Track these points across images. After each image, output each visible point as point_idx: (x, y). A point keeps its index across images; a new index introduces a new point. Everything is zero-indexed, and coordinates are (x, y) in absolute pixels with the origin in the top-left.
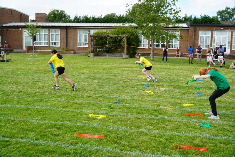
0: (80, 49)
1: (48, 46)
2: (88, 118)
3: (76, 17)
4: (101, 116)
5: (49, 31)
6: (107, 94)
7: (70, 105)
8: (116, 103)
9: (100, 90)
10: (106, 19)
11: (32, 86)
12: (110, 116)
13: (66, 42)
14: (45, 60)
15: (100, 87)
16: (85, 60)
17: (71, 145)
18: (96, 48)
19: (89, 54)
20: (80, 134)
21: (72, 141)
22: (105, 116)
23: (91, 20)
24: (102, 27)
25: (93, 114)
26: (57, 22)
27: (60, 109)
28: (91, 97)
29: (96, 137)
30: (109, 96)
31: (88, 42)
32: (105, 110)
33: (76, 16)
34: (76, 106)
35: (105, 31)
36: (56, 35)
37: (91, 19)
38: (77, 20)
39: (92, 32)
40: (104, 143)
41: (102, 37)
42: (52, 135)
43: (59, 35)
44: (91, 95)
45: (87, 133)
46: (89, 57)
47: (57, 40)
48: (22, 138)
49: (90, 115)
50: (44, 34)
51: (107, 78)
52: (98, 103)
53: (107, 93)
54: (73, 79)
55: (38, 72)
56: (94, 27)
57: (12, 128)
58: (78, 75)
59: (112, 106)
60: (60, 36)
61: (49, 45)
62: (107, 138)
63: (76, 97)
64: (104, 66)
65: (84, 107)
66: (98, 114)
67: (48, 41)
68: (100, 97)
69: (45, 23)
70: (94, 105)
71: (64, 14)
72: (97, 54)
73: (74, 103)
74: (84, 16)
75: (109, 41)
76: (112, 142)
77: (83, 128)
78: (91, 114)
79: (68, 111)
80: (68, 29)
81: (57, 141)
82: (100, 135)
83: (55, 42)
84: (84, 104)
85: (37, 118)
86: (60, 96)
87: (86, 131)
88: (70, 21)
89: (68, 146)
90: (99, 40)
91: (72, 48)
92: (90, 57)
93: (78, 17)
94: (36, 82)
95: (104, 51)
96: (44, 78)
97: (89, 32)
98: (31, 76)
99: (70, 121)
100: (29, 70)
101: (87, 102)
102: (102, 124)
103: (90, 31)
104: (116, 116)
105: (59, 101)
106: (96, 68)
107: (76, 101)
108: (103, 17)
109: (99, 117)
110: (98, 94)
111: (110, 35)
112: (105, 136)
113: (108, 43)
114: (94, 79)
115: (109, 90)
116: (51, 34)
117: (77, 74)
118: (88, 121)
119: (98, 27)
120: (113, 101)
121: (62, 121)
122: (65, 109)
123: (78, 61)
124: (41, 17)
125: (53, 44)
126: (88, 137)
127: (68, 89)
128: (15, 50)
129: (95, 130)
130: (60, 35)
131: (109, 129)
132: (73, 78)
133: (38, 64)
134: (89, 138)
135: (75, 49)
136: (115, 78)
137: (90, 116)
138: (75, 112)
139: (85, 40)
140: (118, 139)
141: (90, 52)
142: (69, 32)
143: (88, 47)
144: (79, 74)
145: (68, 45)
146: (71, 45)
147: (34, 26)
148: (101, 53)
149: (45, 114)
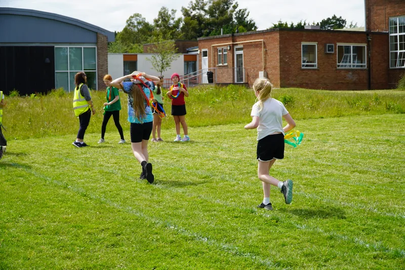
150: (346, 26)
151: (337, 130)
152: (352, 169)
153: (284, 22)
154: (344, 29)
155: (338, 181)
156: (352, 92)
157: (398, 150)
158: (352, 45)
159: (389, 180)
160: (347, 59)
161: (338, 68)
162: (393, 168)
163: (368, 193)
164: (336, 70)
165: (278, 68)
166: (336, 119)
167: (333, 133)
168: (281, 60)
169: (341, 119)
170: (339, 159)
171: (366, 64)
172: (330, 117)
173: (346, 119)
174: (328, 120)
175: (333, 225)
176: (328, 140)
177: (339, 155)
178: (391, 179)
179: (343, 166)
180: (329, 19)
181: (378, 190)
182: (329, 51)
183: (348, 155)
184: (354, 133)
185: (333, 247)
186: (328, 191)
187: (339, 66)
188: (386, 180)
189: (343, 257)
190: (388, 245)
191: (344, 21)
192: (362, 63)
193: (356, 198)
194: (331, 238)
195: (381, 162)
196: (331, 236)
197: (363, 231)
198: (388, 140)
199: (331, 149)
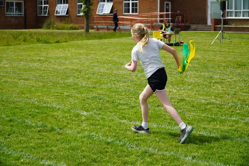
11: (204, 91)
55: (223, 65)
94: (215, 83)
96: (231, 76)
98: (209, 71)
100: (208, 61)
128: (193, 26)
133: (227, 50)
151: (7, 54)
152: (20, 78)
155: (11, 85)
156: (14, 30)
157: (46, 66)
158: (14, 2)
159: (42, 84)
160: (11, 10)
161: (6, 15)
162: (44, 76)
163: (30, 92)
164: (5, 17)
166: (6, 47)
167: (5, 56)
169: (9, 47)
170: (10, 72)
171: (23, 13)
172: (3, 46)
173: (12, 47)
175: (11, 113)
176: (3, 60)
177: (10, 69)
178: (44, 83)
179: (13, 76)
181: (36, 90)
182: (1, 5)
183: (16, 69)
184: (18, 55)
185: (12, 126)
186: (6, 92)
187: (6, 14)
188: (41, 84)
189: (20, 132)
190: (46, 124)
192: (21, 12)
193: (23, 95)
194: (11, 121)
195: (36, 73)
196: (10, 119)
197: (30, 115)
198: (39, 60)
199: (5, 66)
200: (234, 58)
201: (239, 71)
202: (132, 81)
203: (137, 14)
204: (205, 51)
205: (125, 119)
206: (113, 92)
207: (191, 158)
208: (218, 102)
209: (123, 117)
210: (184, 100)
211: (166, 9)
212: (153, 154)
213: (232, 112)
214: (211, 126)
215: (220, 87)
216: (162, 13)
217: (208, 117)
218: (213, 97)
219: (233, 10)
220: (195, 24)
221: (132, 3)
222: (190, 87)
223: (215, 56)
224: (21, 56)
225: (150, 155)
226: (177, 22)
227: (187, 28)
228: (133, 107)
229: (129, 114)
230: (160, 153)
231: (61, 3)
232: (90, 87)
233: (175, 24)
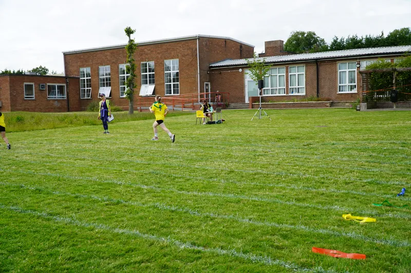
0: (343, 96)
1: (285, 95)
2: (340, 220)
3: (335, 41)
4: (366, 219)
5: (287, 69)
6: (384, 179)
7: (310, 197)
8: (399, 195)
9: (370, 170)
10: (392, 40)
11: (251, 163)
12: (383, 220)
13: (316, 86)
14: (278, 119)
15: (371, 166)
16: (350, 117)
17: (302, 267)
18: (372, 94)
19: (358, 106)
20: (321, 249)
21: (305, 260)
22: (374, 220)
23: (362, 44)
24: (384, 54)
25: (350, 215)
26: (301, 53)
27: (291, 203)
28: (352, 183)
29: (349, 256)
30: (387, 182)
31: (356, 84)
32: (375, 208)
33: (335, 39)
34: (322, 199)
35: (390, 61)
36: (299, 75)
37: (364, 41)
38: (337, 46)
39: (364, 65)
40: (365, 268)
41: (384, 73)
42: (272, 246)
43: (304, 75)
44: (352, 179)
45: (334, 249)
46: (357, 110)
47: (300, 84)
48: (222, 249)
49: (345, 216)
50: (279, 76)
51: (388, 149)
52: (364, 194)
53: (383, 177)
54: (322, 151)
55: (265, 139)
56: (368, 55)
57: (209, 231)
58: (333, 144)
59: (391, 202)
60: (306, 77)
61: (287, 93)
62: (372, 259)
63: (323, 183)
64: (386, 126)
65: (336, 200)
66: (361, 215)
67: (285, 87)
68: (370, 183)
69: (279, 57)
70: (355, 197)
71: (314, 38)
72: (373, 104)
73: (318, 193)
74: (351, 37)
75: (396, 80)
76: (380, 268)
77: (328, 238)
78: (347, 214)
79: (306, 207)
80: (319, 64)
81: (279, 258)
82: (358, 253)
83: (297, 87)
84: (337, 196)
85: (252, 216)
86: (296, 180)
87: (334, 245)
88: (325, 49)
89: (296, 269)
90: (378, 79)
91: (327, 97)
92: (361, 110)
93: (339, 41)
94: (259, 155)
95: (387, 99)
96: (273, 149)
97: (358, 66)
98: (252, 146)
99: (306, 224)
100: (250, 136)
101: (343, 192)
102: (366, 234)
103: (359, 64)
104: (394, 219)
105: (293, 189)
106: (369, 130)
107: (323, 190)
108: (385, 36)
109: (362, 220)
110: (367, 178)
111: (398, 68)
112: (368, 256)
113: (394, 82)
114: (362, 151)
115: (388, 172)
116: (290, 74)
117: (332, 142)
118: (338, 226)
119: (375, 54)
120: (394, 192)
121: (292, 224)
122: (301, 204)
123: (337, 118)
124: (274, 47)
125: (294, 90)
126: (336, 256)
127: (311, 168)
128: (232, 105)
129: (350, 244)
130: (306, 74)
131: (378, 242)
132: (323, 149)
134: (337, 258)
135: (333, 98)
136: (405, 149)
137: (345, 218)
138: (318, 209)
139: (352, 80)
140: (392, 263)
141: (359, 102)
142: (321, 68)
143: (356, 92)
144: (335, 142)
145: (321, 91)
146: (325, 91)
147: (260, 63)
148: (382, 102)
149: (266, 211)
150: (49, 72)
153: (8, 70)
154: (47, 75)
157: (98, 146)
158: (56, 85)
160: (53, 93)
161: (49, 99)
163: (89, 171)
165: (9, 99)
166: (53, 130)
168: (11, 94)
169: (57, 129)
171: (66, 96)
173: (59, 129)
174: (48, 130)
175: (75, 190)
178: (100, 162)
180: (37, 68)
181: (94, 169)
182: (42, 88)
186: (65, 172)
187: (49, 97)
188: (97, 163)
190: (112, 198)
191: (47, 70)
192: (63, 96)
193: (83, 174)
196: (76, 196)
197: (94, 192)
198: (90, 141)
199: (57, 148)
200: (274, 133)
201: (280, 144)
202: (183, 157)
203: (179, 94)
204: (245, 127)
205: (183, 190)
206: (167, 167)
207: (247, 220)
208: (264, 172)
209: (181, 188)
210: (233, 172)
211: (206, 89)
212: (214, 218)
213: (278, 180)
214: (261, 193)
215: (264, 159)
216: (202, 93)
217: (257, 185)
218: (259, 168)
219: (270, 88)
220: (234, 102)
221: (173, 84)
222: (237, 160)
223: (256, 131)
224: (71, 138)
225: (212, 220)
226: (216, 102)
227: (226, 107)
228: (188, 180)
229: (186, 186)
230: (220, 217)
231: (104, 86)
232: (145, 164)
233: (215, 103)
